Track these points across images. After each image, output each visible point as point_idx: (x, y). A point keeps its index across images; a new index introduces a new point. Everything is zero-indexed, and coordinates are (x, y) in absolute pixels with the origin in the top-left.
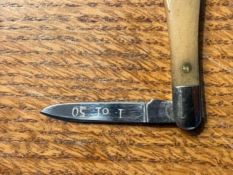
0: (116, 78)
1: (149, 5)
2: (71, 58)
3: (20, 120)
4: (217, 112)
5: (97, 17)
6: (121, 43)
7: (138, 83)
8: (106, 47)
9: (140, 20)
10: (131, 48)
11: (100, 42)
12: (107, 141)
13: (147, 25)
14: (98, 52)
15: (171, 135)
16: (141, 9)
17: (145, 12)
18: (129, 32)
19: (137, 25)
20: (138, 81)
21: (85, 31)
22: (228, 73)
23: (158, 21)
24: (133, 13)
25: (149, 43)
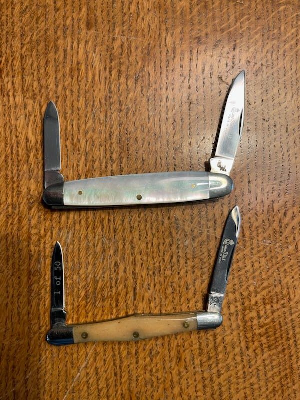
0: (80, 287)
1: (126, 306)
2: (92, 259)
3: (53, 229)
4: (61, 352)
5: (118, 274)
6: (102, 290)
7: (78, 302)
8: (99, 280)
9: (117, 301)
10: (100, 296)
11: (103, 276)
12: (41, 283)
13: (114, 305)
14: (96, 275)
15: (46, 324)
16: (124, 301)
17: (122, 304)
18: (109, 294)
19: (114, 299)
20: (80, 301)
21: (109, 266)
22: (86, 358)
23: (117, 312)
24: (121, 296)
25: (103, 307)
